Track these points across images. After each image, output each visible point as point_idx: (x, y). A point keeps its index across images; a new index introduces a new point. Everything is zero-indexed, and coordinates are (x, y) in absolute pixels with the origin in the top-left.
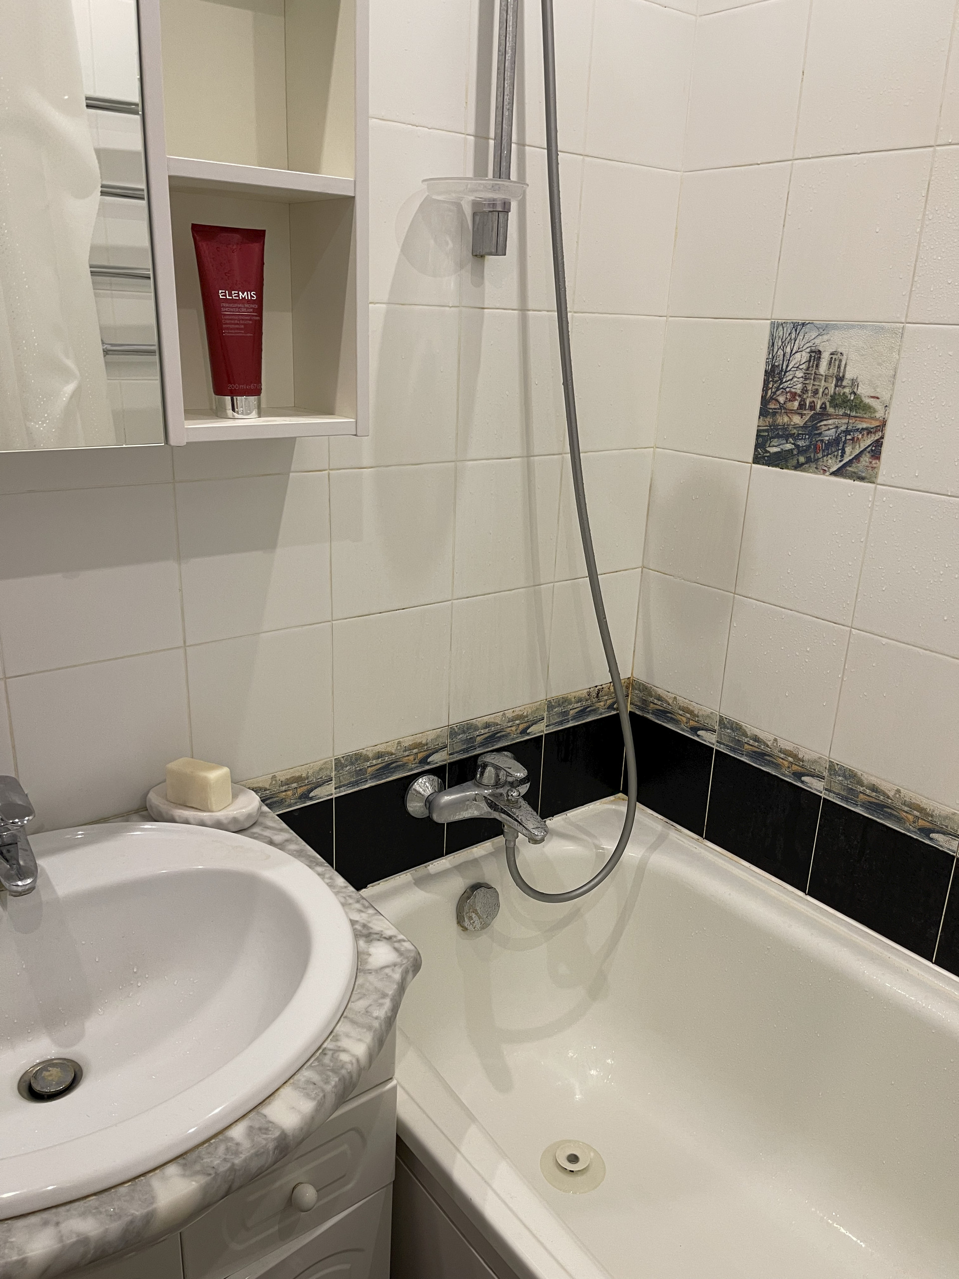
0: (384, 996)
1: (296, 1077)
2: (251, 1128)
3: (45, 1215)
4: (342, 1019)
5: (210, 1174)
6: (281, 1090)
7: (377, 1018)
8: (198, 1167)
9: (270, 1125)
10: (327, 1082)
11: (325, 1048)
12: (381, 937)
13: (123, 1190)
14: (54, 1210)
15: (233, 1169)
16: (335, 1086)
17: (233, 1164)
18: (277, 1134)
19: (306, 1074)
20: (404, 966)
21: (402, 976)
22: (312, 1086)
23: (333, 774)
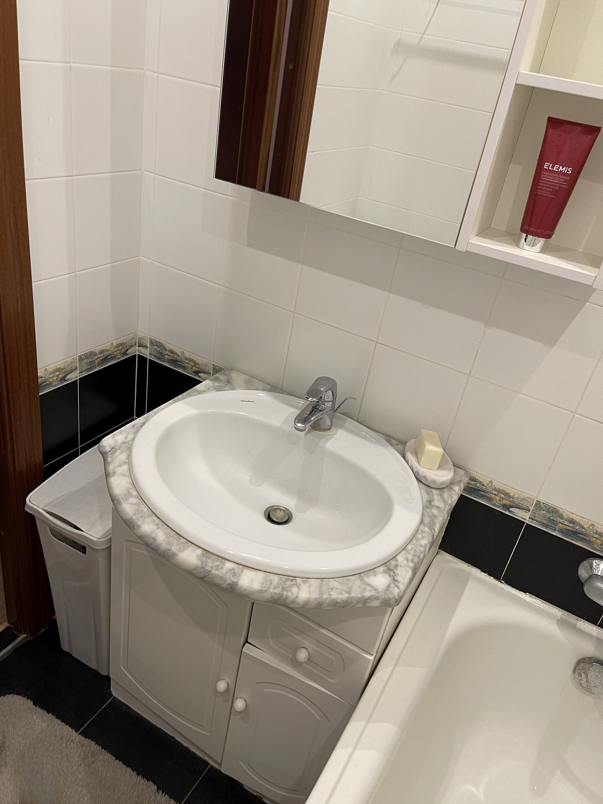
0: (349, 592)
1: (271, 574)
2: (234, 569)
3: (161, 522)
4: (320, 580)
5: (202, 565)
6: (260, 572)
7: (330, 595)
8: (204, 559)
9: (239, 575)
10: (274, 588)
11: (296, 580)
12: (393, 576)
13: (183, 540)
14: (164, 524)
15: (209, 572)
16: (275, 593)
17: (211, 571)
18: (235, 580)
19: (276, 578)
20: (378, 594)
21: (371, 597)
22: (269, 583)
23: (532, 508)
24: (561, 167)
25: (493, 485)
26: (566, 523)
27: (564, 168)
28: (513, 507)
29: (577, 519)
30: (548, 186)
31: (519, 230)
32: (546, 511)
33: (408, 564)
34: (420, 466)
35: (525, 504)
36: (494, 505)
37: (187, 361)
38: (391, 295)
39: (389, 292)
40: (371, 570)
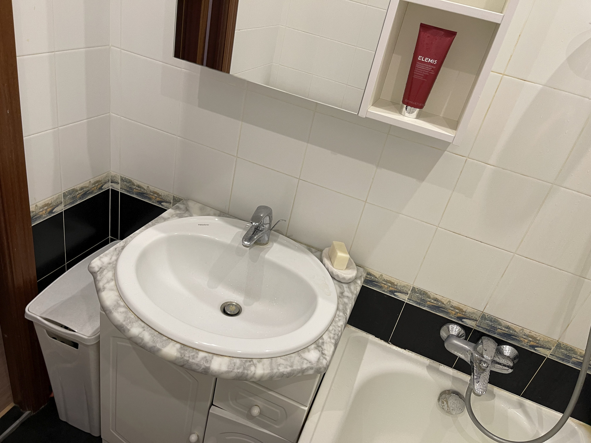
0: (291, 366)
1: (234, 359)
2: (205, 357)
3: (146, 326)
4: (270, 359)
5: (181, 356)
6: (226, 357)
7: (278, 369)
8: (182, 351)
9: (210, 362)
10: (238, 369)
11: (253, 361)
12: (321, 351)
13: (165, 338)
14: (148, 327)
15: (188, 361)
16: (238, 372)
17: (189, 360)
18: (207, 365)
19: (238, 361)
20: (312, 366)
21: (307, 368)
22: (233, 365)
23: (409, 292)
24: (430, 59)
25: (383, 277)
26: (432, 301)
27: (432, 60)
28: (397, 292)
29: (439, 298)
30: (421, 72)
31: (401, 102)
32: (419, 294)
33: (331, 341)
34: (334, 267)
35: (405, 290)
36: (384, 291)
37: (152, 194)
38: (309, 145)
39: (308, 142)
40: (306, 348)
